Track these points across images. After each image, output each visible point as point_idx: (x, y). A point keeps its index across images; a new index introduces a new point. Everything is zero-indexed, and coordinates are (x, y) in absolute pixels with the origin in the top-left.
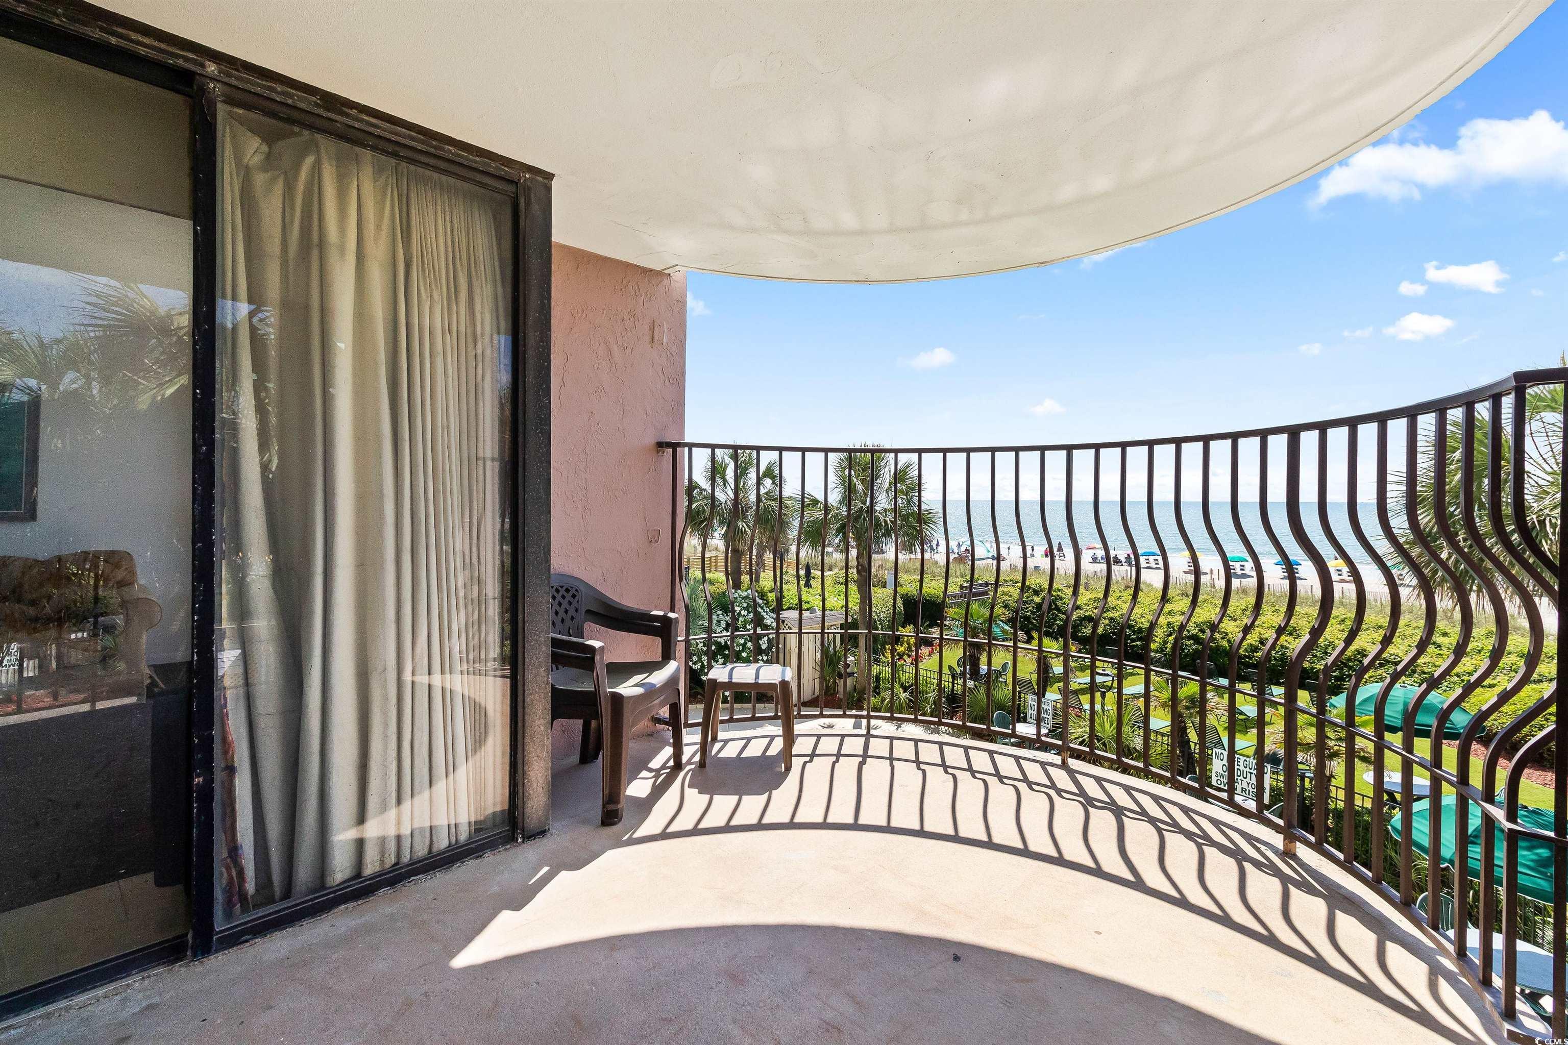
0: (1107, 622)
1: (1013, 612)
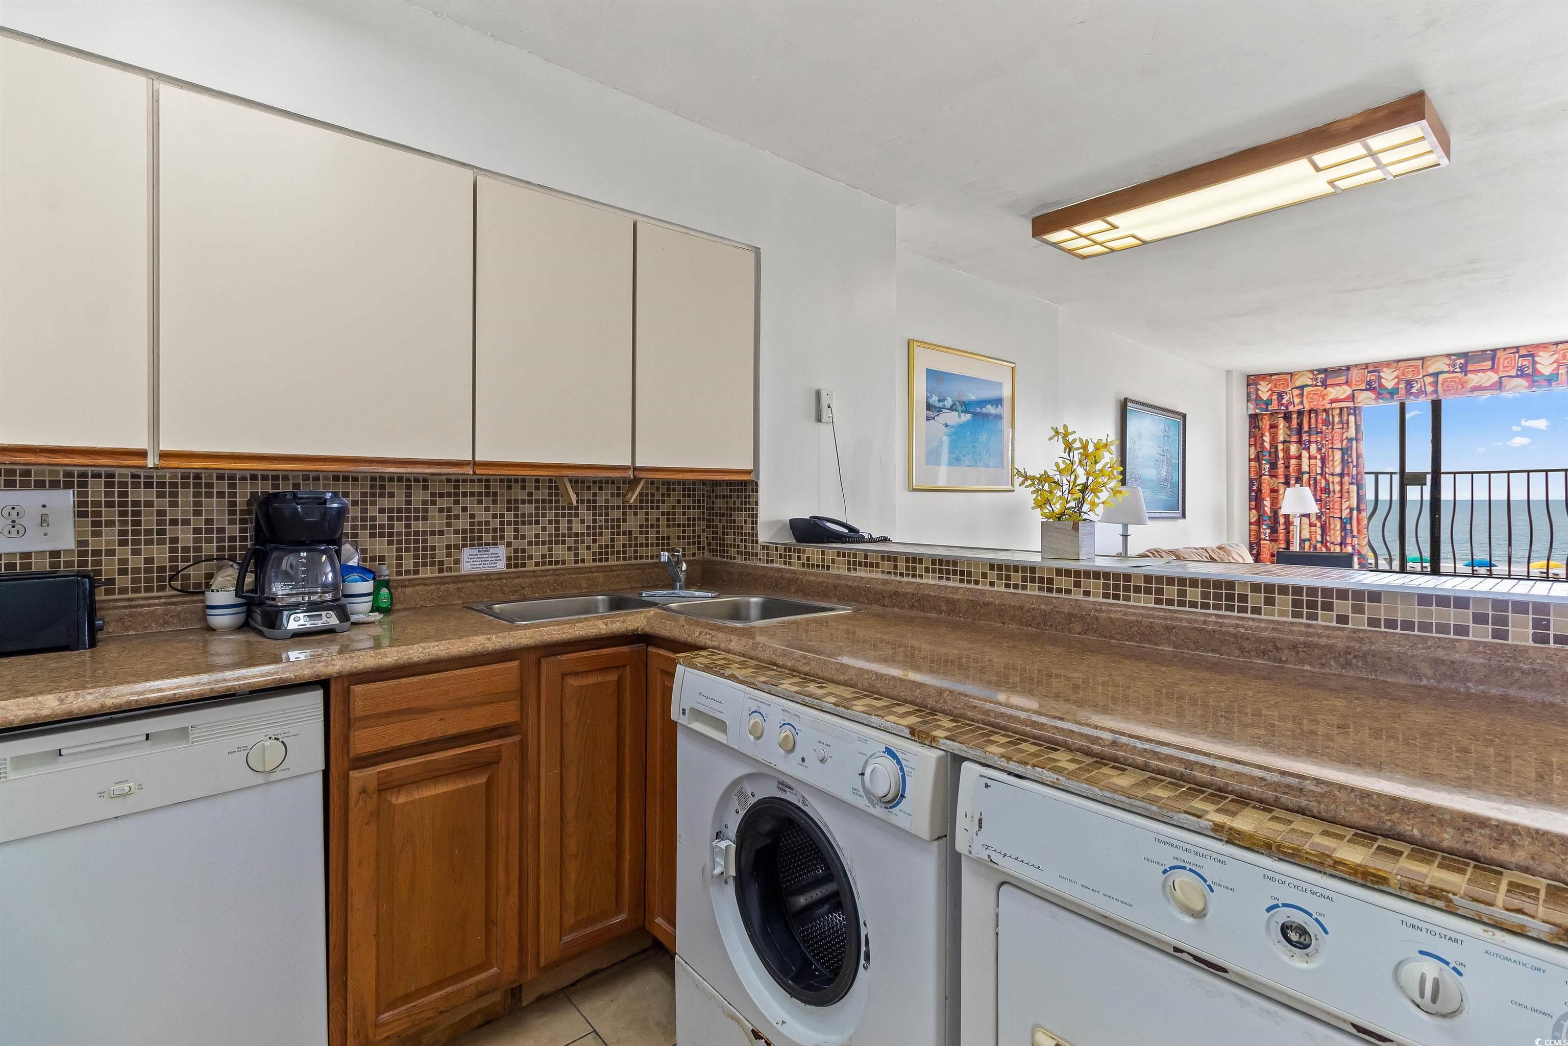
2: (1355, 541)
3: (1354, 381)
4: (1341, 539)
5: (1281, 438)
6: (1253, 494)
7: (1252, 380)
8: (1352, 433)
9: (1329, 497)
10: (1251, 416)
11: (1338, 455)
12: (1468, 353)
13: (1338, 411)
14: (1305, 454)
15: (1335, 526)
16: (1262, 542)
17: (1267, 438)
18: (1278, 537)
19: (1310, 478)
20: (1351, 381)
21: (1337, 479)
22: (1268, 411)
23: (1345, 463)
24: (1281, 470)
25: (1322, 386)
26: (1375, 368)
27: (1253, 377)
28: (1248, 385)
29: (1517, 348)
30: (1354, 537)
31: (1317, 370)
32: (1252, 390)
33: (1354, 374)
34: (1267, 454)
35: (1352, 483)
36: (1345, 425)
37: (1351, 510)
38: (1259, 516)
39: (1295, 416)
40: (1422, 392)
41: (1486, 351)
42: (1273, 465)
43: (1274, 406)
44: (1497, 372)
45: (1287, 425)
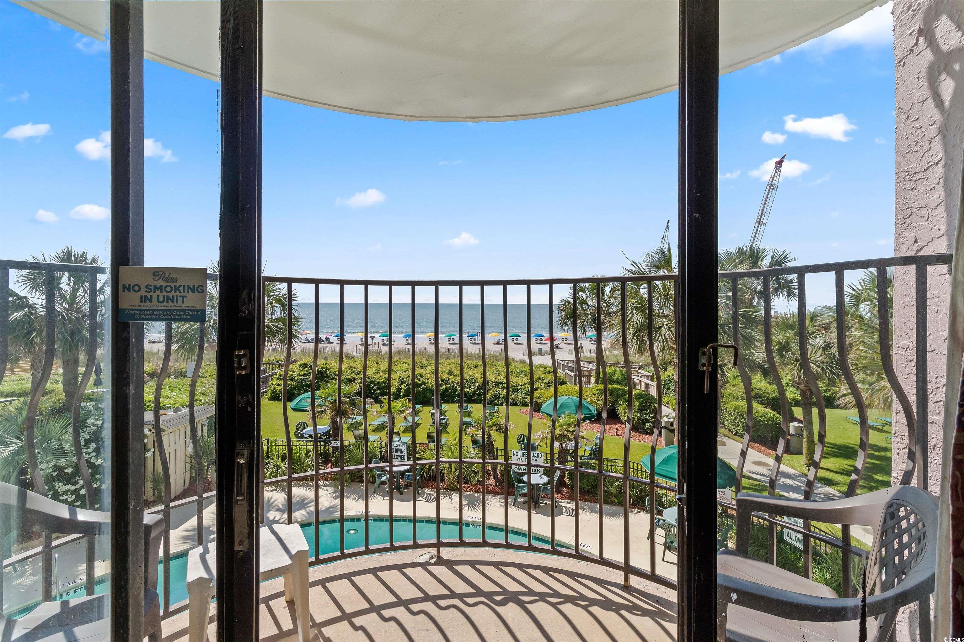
0: (359, 381)
1: (298, 382)
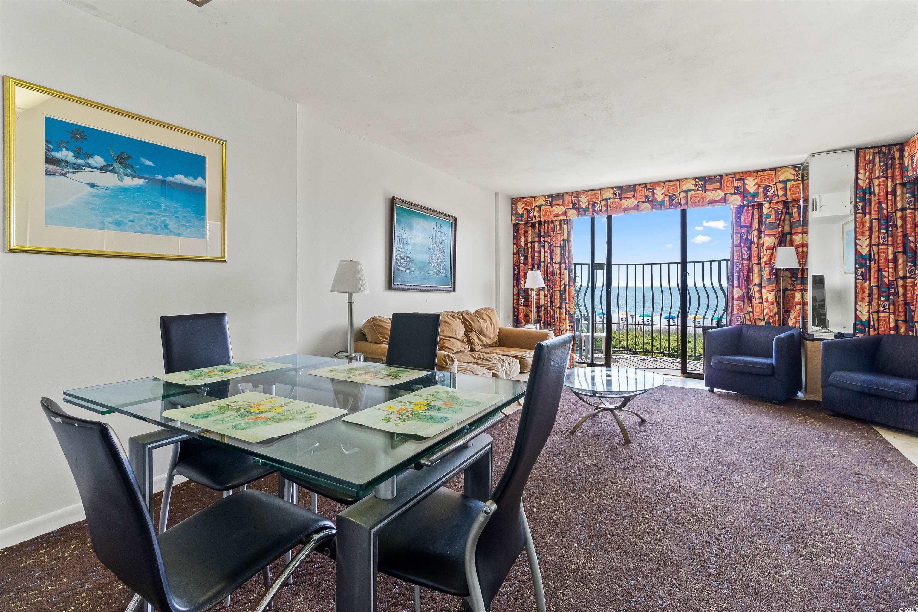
2: (567, 305)
3: (566, 203)
4: (560, 304)
5: (530, 240)
6: (515, 276)
7: (515, 201)
8: (566, 236)
9: (554, 277)
10: (514, 224)
11: (558, 250)
12: (622, 186)
13: (558, 222)
14: (542, 250)
15: (557, 296)
16: (520, 307)
17: (522, 240)
18: (528, 304)
19: (544, 266)
20: (565, 203)
21: (558, 266)
22: (522, 221)
23: (562, 255)
24: (530, 261)
25: (550, 206)
26: (576, 195)
27: (514, 199)
28: (512, 204)
29: (646, 184)
30: (566, 303)
31: (548, 196)
32: (514, 208)
33: (567, 198)
34: (522, 250)
35: (565, 269)
36: (562, 231)
37: (565, 285)
38: (519, 290)
39: (537, 225)
40: (600, 210)
41: (631, 185)
42: (526, 258)
43: (525, 219)
44: (636, 199)
45: (533, 231)
